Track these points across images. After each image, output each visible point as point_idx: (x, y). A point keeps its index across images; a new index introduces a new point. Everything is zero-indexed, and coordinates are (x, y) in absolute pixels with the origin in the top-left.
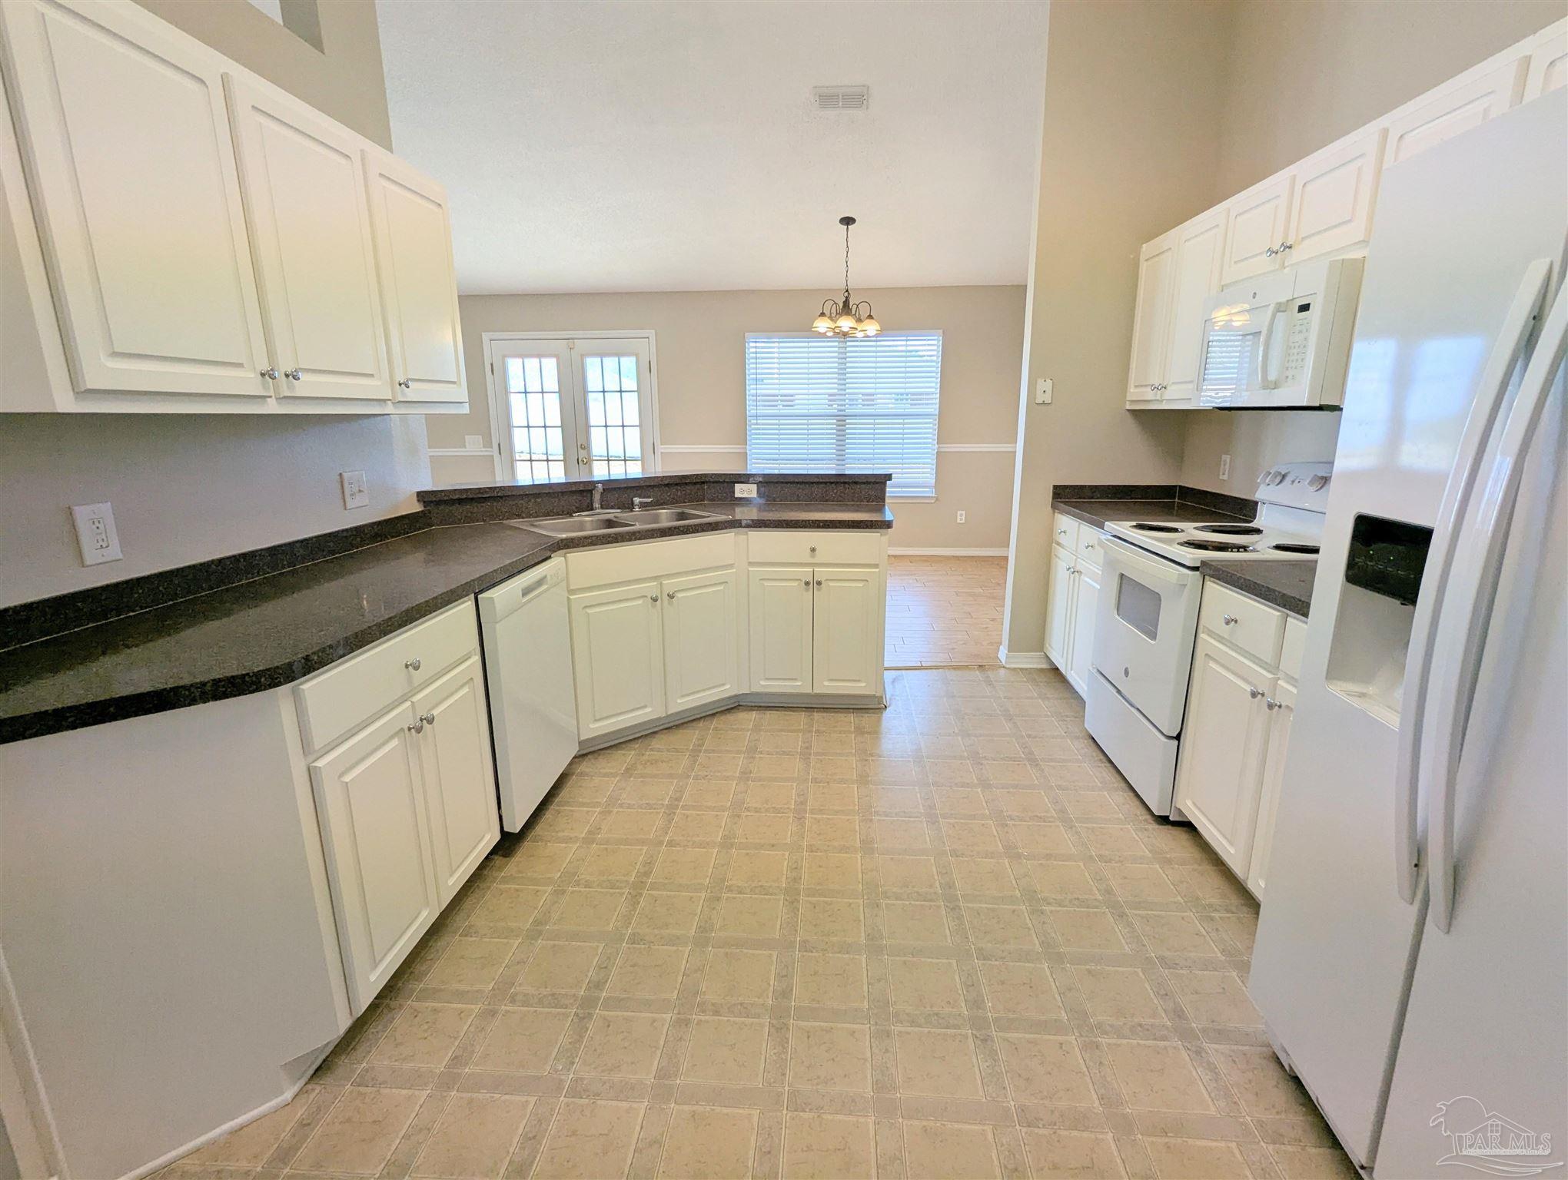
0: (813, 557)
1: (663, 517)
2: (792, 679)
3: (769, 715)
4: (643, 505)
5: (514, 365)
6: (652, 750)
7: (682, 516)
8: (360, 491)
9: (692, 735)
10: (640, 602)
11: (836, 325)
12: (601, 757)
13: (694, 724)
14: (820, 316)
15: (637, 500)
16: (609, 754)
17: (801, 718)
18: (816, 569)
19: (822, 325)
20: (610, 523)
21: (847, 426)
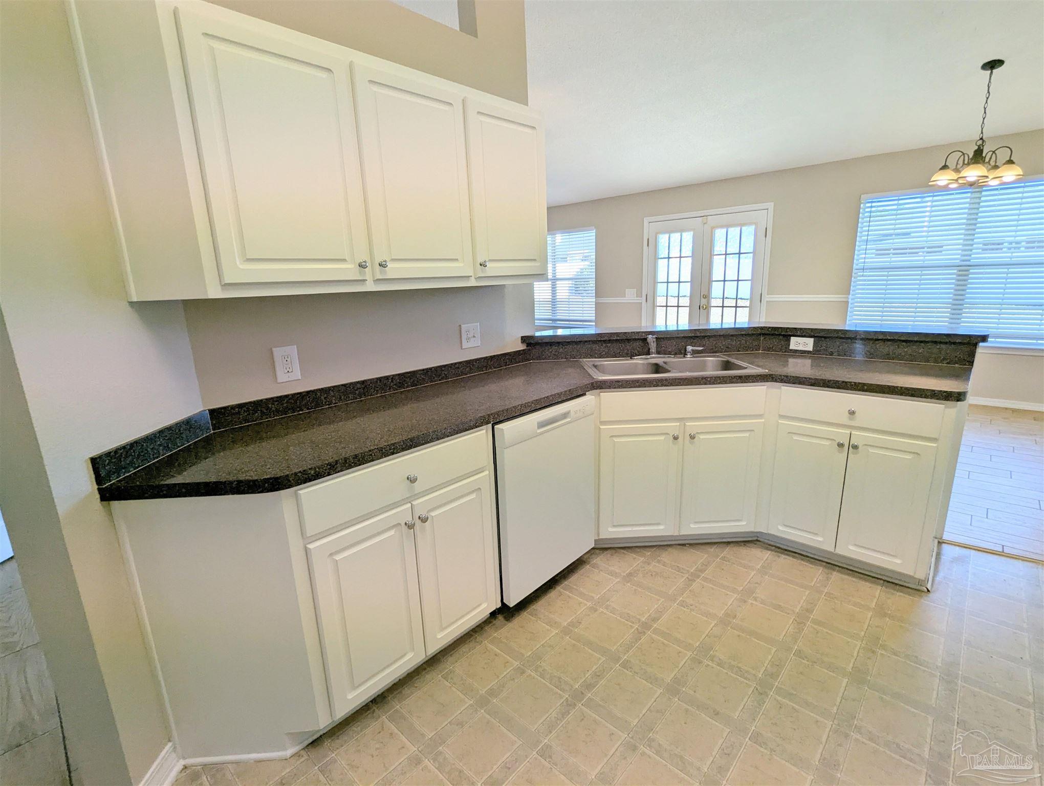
0: (850, 419)
1: (710, 365)
2: (813, 533)
3: (785, 561)
4: (694, 352)
5: (663, 239)
6: (659, 562)
7: (727, 366)
8: (474, 337)
9: (698, 557)
10: (662, 438)
11: (961, 175)
12: (617, 554)
13: (707, 547)
14: (941, 169)
15: (689, 348)
16: (623, 553)
17: (817, 573)
18: (853, 432)
19: (943, 179)
20: (657, 369)
21: (970, 276)
